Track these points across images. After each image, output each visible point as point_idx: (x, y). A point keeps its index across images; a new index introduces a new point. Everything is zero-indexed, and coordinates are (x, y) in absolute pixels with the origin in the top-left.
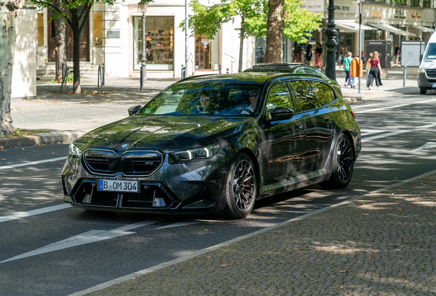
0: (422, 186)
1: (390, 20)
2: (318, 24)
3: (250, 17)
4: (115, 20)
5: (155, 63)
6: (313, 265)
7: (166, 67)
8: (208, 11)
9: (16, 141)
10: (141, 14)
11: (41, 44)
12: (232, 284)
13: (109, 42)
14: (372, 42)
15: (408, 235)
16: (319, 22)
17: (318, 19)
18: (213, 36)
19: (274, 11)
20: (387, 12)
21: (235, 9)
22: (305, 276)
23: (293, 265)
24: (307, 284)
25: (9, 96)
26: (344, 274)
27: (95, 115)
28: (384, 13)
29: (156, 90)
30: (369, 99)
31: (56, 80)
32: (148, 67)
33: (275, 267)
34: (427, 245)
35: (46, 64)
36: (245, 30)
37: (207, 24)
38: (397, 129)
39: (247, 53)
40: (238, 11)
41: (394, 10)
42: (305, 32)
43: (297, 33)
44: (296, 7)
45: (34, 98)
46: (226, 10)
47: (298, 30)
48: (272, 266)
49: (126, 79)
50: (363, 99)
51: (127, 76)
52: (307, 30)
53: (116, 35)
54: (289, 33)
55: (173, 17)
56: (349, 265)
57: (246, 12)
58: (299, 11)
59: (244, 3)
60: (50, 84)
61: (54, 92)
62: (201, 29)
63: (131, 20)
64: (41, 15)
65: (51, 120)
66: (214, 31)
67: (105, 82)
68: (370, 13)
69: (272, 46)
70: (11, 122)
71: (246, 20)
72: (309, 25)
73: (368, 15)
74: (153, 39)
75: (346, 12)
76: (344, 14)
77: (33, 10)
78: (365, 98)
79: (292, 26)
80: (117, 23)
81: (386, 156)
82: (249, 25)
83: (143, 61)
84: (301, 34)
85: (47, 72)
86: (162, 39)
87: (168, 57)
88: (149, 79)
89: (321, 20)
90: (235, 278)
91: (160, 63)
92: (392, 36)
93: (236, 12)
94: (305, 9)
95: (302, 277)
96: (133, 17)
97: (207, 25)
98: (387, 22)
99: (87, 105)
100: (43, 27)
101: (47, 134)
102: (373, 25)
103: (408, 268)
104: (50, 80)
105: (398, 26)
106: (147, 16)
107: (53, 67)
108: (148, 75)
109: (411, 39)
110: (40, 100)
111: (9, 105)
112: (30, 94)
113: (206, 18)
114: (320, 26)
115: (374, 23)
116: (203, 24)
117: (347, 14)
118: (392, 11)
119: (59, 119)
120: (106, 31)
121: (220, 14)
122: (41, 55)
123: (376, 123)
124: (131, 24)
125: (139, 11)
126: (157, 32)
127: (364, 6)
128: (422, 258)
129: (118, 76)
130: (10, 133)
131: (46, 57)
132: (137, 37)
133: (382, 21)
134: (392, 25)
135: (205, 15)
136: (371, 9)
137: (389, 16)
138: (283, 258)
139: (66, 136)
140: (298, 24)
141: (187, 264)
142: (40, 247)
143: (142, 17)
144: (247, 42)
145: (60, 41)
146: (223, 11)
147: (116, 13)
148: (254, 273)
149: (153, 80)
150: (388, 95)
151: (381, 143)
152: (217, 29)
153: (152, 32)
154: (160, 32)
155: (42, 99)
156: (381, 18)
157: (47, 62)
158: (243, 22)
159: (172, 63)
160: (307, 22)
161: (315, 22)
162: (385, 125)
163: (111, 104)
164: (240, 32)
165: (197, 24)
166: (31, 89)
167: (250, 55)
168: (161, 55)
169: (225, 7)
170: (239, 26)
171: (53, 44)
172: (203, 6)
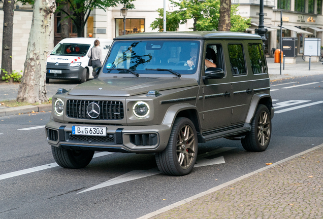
1: (294, 23)
3: (200, 20)
4: (102, 21)
10: (123, 17)
14: (285, 39)
16: (249, 24)
21: (190, 14)
22: (306, 202)
23: (294, 194)
24: (310, 208)
25: (45, 75)
36: (196, 29)
46: (183, 14)
48: (279, 195)
53: (103, 32)
55: (144, 19)
59: (196, 10)
63: (113, 21)
70: (45, 93)
71: (198, 22)
82: (199, 26)
97: (169, 26)
102: (283, 26)
105: (300, 28)
106: (127, 19)
109: (309, 36)
113: (169, 20)
117: (266, 19)
120: (96, 29)
121: (179, 18)
124: (114, 24)
125: (122, 15)
127: (277, 13)
130: (45, 101)
134: (296, 27)
138: (285, 189)
140: (234, 25)
152: (177, 28)
153: (128, 30)
156: (288, 21)
158: (195, 24)
170: (192, 26)
171: (59, 38)
172: (167, 12)
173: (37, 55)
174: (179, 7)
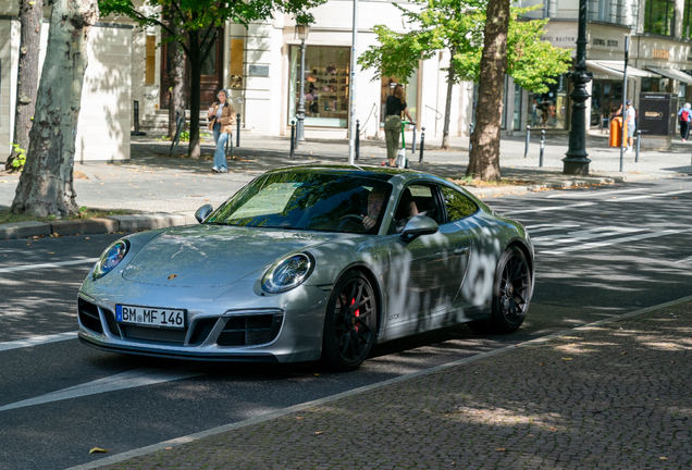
0: (671, 317)
1: (681, 63)
2: (566, 66)
3: (463, 51)
4: (261, 50)
5: (321, 117)
6: (457, 437)
7: (336, 122)
8: (400, 41)
9: (78, 225)
10: (300, 42)
11: (150, 82)
12: (318, 463)
13: (252, 83)
14: (650, 96)
15: (622, 394)
16: (567, 62)
17: (566, 58)
18: (408, 78)
19: (492, 43)
20: (676, 50)
21: (441, 39)
22: (439, 456)
23: (426, 435)
25: (71, 158)
26: (502, 454)
27: (209, 191)
28: (672, 52)
29: (313, 157)
30: (635, 181)
31: (168, 136)
32: (308, 121)
33: (396, 438)
34: (648, 412)
35: (157, 112)
36: (455, 71)
37: (398, 60)
38: (663, 228)
39: (461, 105)
40: (446, 42)
41: (688, 48)
42: (546, 76)
43: (533, 78)
44: (533, 39)
45: (126, 162)
46: (427, 39)
47: (534, 74)
48: (391, 437)
49: (275, 138)
50: (624, 180)
51: (277, 134)
52: (549, 74)
53: (263, 72)
54: (521, 78)
55: (350, 47)
56: (513, 439)
57: (459, 43)
58: (537, 45)
59: (455, 30)
60: (160, 142)
61: (160, 154)
62: (389, 68)
63: (286, 50)
64: (151, 39)
65: (141, 197)
66: (408, 71)
67: (241, 141)
68: (651, 51)
69: (487, 95)
70: (73, 197)
71: (458, 56)
72: (551, 66)
73: (646, 54)
74: (318, 80)
75: (612, 48)
76: (608, 51)
77: (129, 31)
78: (628, 178)
79: (527, 67)
80: (265, 54)
81: (632, 269)
82: (460, 64)
83: (300, 113)
84: (539, 80)
85: (157, 124)
86: (333, 81)
87: (340, 107)
88: (307, 140)
89: (571, 60)
90: (327, 454)
91: (328, 117)
92: (683, 87)
93: (442, 43)
94: (547, 42)
95: (433, 457)
96: (290, 46)
97: (398, 62)
98: (677, 66)
99: (204, 176)
100: (154, 57)
101: (127, 217)
102: (654, 70)
103: (606, 449)
104: (159, 137)
106: (308, 46)
107: (165, 118)
108: (308, 134)
110: (133, 166)
111: (71, 172)
112: (120, 157)
113: (398, 51)
114: (569, 68)
115: (656, 67)
116: (393, 59)
117: (614, 52)
118: (685, 50)
119: (154, 195)
120: (248, 65)
121: (417, 46)
122: (149, 99)
123: (634, 217)
124: (286, 57)
125: (297, 37)
126: (324, 70)
127: (642, 42)
128: (633, 432)
129: (264, 134)
130: (71, 213)
131: (157, 101)
132: (295, 76)
133: (668, 64)
134: (684, 71)
135: (396, 47)
136: (652, 45)
137: (680, 56)
138: (414, 424)
139: (156, 221)
140: (536, 64)
141: (260, 428)
142: (51, 391)
143: (301, 46)
144: (461, 90)
145: (176, 79)
146: (424, 41)
147: (264, 40)
148: (360, 447)
149: (316, 141)
150: (664, 176)
151: (630, 248)
152: (414, 69)
153: (318, 69)
154: (330, 69)
155: (138, 164)
156: (666, 60)
157: (158, 109)
158: (452, 59)
159: (345, 117)
160: (550, 61)
161: (561, 63)
162: (646, 221)
163: (239, 175)
164: (447, 73)
165: (384, 60)
166: (121, 149)
167: (465, 108)
168: (330, 104)
169: (426, 35)
170: (448, 65)
171: (167, 83)
172: (393, 32)
173: (56, 116)
174: (420, 23)
